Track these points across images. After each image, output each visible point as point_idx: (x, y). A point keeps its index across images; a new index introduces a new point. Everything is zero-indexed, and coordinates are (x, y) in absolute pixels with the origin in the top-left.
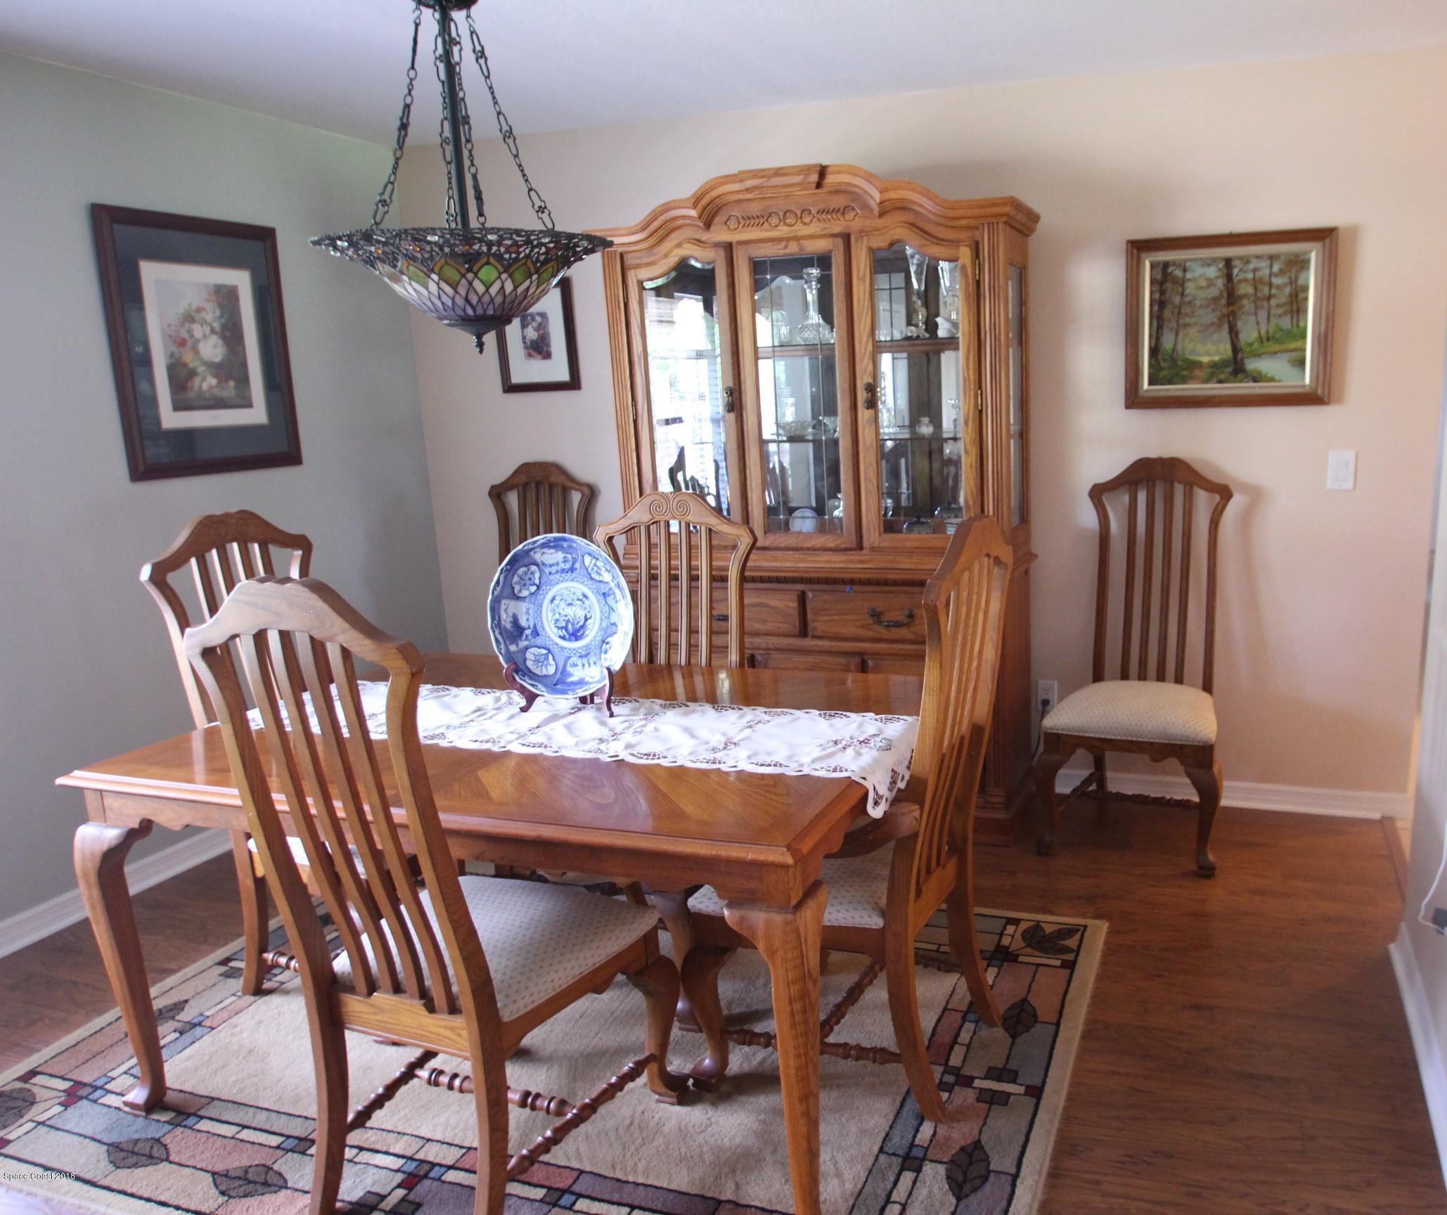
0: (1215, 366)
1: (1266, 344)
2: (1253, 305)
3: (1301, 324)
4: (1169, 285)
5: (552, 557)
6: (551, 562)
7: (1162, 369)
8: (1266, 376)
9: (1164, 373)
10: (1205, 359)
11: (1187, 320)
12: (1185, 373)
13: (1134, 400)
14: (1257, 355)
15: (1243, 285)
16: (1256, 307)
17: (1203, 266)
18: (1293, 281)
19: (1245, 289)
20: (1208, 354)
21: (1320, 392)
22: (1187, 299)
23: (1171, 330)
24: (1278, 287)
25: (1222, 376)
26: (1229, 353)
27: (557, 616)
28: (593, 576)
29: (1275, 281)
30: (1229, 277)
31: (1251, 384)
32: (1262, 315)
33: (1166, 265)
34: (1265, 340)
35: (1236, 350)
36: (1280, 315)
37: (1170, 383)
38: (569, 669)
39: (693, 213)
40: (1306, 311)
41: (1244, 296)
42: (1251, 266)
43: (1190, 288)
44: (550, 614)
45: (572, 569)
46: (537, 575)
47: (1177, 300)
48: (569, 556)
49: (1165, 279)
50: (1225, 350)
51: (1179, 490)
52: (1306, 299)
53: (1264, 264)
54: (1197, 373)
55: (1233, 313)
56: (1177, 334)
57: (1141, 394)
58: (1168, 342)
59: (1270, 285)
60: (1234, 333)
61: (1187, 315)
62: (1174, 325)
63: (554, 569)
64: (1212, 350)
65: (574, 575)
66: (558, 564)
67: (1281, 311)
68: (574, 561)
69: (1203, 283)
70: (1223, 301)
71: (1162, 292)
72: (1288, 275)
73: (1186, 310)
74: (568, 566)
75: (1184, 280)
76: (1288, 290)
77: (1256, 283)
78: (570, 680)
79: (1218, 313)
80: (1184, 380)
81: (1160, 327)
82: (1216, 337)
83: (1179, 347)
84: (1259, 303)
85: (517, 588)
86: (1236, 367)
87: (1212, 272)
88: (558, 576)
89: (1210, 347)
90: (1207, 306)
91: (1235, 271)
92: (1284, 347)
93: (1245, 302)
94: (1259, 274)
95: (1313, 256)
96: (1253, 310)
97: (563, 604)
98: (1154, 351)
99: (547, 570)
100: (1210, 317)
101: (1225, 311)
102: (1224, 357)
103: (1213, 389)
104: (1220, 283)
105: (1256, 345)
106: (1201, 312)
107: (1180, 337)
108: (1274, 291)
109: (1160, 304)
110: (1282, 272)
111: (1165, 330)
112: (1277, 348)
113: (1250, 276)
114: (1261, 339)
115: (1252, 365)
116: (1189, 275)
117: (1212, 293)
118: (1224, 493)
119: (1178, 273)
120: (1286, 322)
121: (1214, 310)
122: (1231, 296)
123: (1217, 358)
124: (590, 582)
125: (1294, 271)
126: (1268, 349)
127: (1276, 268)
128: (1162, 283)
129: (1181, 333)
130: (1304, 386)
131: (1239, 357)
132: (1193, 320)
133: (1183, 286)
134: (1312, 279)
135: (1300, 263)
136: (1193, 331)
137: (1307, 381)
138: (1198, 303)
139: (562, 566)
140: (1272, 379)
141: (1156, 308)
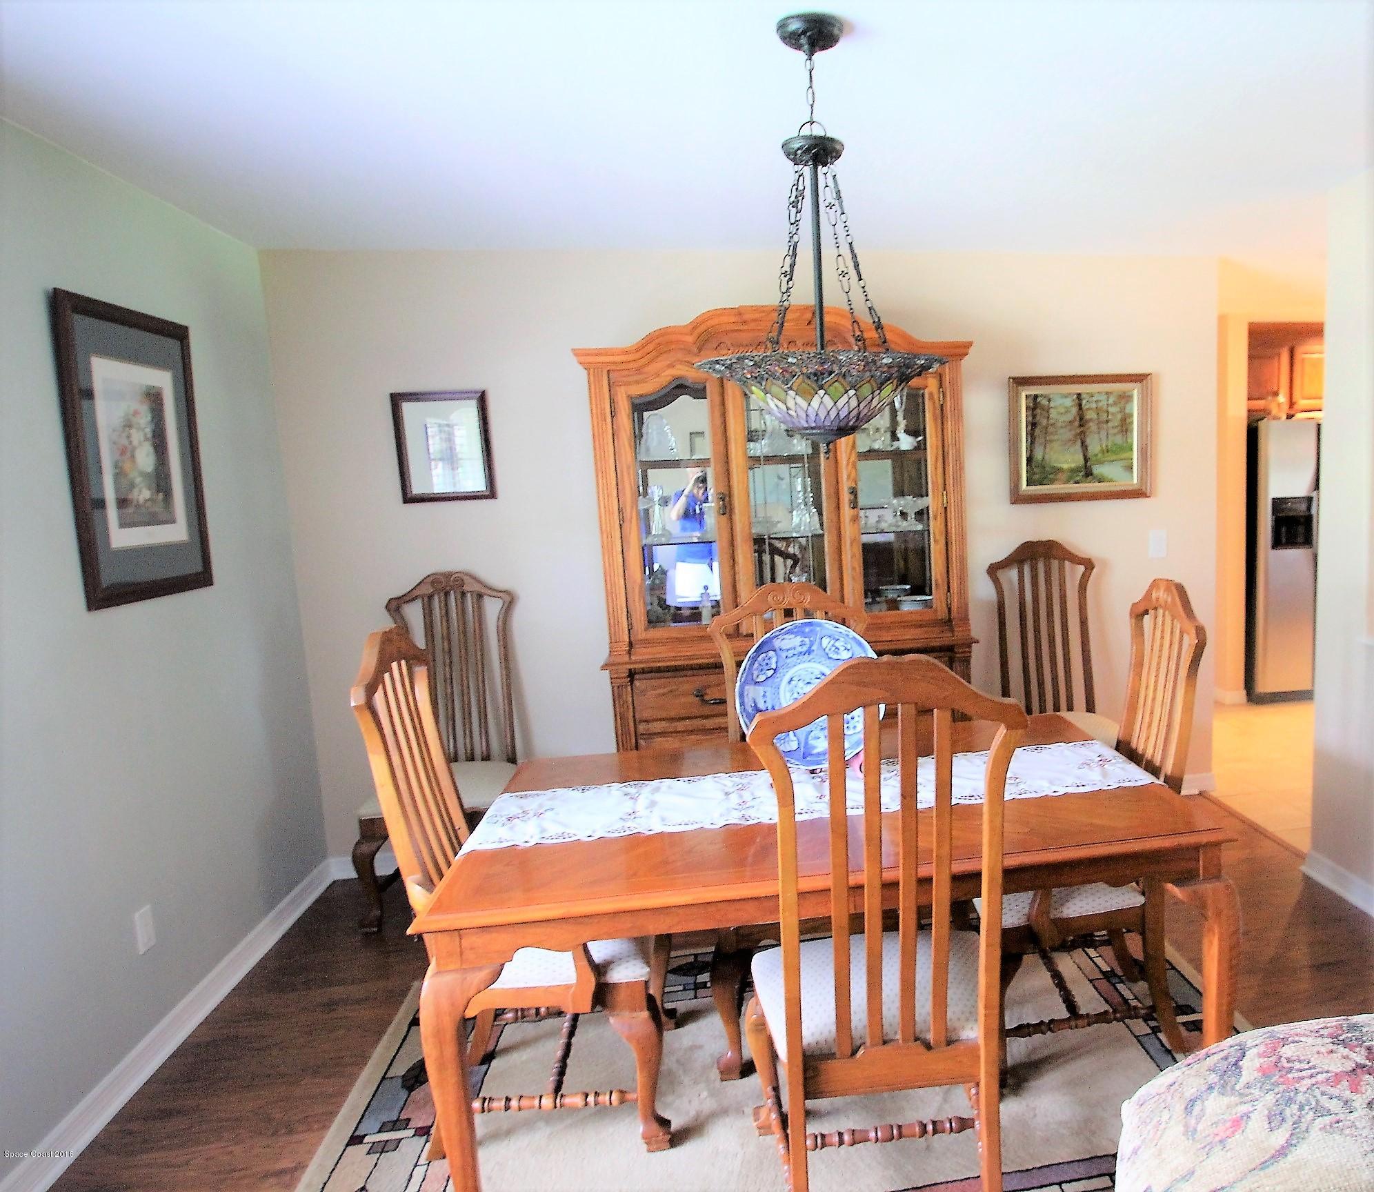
0: (1074, 471)
1: (1106, 454)
2: (1096, 427)
3: (1129, 441)
4: (1038, 411)
5: (790, 642)
6: (788, 647)
7: (1034, 474)
8: (1107, 478)
9: (1036, 477)
10: (1065, 466)
11: (1052, 437)
12: (1051, 476)
13: (1017, 498)
14: (1100, 463)
15: (1089, 412)
16: (1099, 428)
17: (1062, 397)
18: (1122, 410)
19: (1090, 415)
20: (1066, 462)
21: (1144, 490)
22: (1051, 422)
23: (1041, 444)
24: (1113, 414)
25: (1078, 478)
26: (1082, 462)
27: (796, 695)
28: (831, 655)
29: (1111, 410)
30: (1080, 406)
31: (1097, 484)
32: (1103, 434)
33: (1036, 397)
34: (1105, 451)
35: (1086, 459)
36: (1115, 435)
37: (1041, 484)
38: (812, 742)
39: (690, 339)
40: (1132, 431)
41: (1091, 420)
42: (1095, 399)
43: (1053, 413)
44: (788, 695)
45: (809, 652)
46: (774, 660)
47: (1044, 422)
48: (807, 640)
49: (1035, 405)
50: (1080, 461)
51: (1055, 564)
52: (1132, 423)
53: (1103, 397)
54: (1059, 476)
55: (1083, 433)
56: (1045, 447)
57: (1021, 493)
58: (1038, 455)
59: (1108, 412)
60: (1084, 446)
61: (1052, 433)
62: (1043, 440)
63: (790, 653)
64: (1069, 459)
65: (811, 657)
66: (795, 648)
67: (1116, 431)
68: (812, 644)
69: (1063, 410)
70: (1077, 424)
71: (1034, 416)
72: (1118, 406)
73: (1050, 429)
74: (805, 649)
75: (1049, 408)
76: (1119, 416)
77: (1098, 410)
78: (815, 751)
79: (1073, 432)
80: (1052, 482)
81: (1032, 443)
82: (1072, 449)
83: (1047, 457)
84: (1101, 425)
85: (755, 673)
86: (1087, 473)
87: (1069, 402)
88: (794, 658)
89: (1068, 457)
90: (1066, 427)
91: (1084, 402)
92: (1118, 457)
93: (1091, 424)
94: (1100, 404)
95: (1135, 393)
96: (1096, 431)
97: (801, 684)
98: (1029, 460)
99: (784, 654)
100: (1067, 434)
101: (1078, 431)
102: (1078, 464)
103: (1071, 488)
104: (1074, 410)
105: (1100, 455)
106: (1062, 431)
107: (1047, 450)
108: (1110, 417)
109: (1033, 425)
110: (1115, 404)
111: (1036, 445)
112: (1114, 457)
113: (1094, 405)
114: (1102, 452)
115: (1097, 470)
116: (1052, 404)
117: (1070, 417)
118: (1089, 565)
119: (1044, 402)
120: (1119, 439)
121: (1070, 430)
122: (1082, 420)
123: (1073, 465)
124: (828, 661)
125: (1123, 403)
126: (1108, 459)
127: (1111, 401)
128: (1034, 409)
129: (1048, 446)
130: (1133, 485)
131: (1089, 464)
132: (1056, 437)
133: (1048, 412)
134: (1135, 408)
135: (1126, 398)
136: (1056, 445)
137: (1135, 481)
138: (1059, 424)
139: (799, 649)
140: (1111, 481)
141: (1030, 428)
